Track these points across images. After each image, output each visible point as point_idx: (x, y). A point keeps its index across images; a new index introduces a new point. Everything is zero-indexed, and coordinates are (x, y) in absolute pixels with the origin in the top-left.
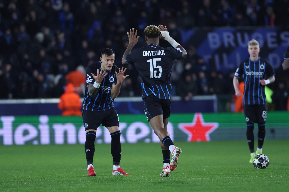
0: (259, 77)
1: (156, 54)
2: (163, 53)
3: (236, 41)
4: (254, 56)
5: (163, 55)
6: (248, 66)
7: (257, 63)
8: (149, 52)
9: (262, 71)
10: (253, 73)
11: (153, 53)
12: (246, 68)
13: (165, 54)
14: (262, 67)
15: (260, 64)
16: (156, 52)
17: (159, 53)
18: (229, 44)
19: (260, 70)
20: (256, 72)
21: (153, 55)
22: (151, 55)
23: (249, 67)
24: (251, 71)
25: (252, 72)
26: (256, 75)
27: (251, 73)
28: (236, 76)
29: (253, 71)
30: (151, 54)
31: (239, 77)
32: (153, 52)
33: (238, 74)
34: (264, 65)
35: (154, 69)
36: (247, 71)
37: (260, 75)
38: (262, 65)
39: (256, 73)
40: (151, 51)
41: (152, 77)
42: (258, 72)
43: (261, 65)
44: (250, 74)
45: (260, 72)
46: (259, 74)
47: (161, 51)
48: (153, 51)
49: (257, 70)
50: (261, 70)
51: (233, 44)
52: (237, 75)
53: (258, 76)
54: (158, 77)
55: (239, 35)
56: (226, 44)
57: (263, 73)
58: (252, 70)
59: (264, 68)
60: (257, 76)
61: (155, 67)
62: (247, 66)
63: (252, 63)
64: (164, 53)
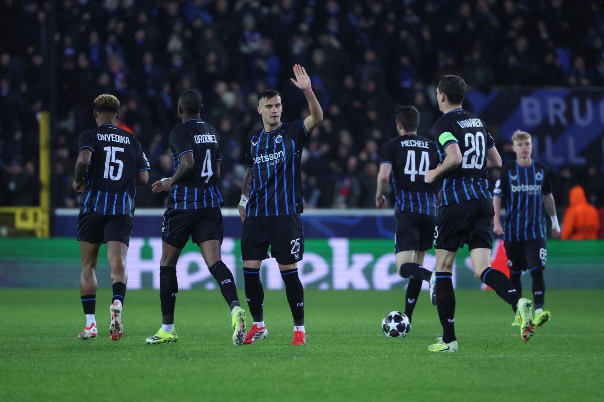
0: (535, 193)
1: (117, 140)
2: (127, 141)
3: (569, 114)
4: (525, 158)
5: (126, 143)
6: (516, 176)
7: (530, 169)
8: (107, 135)
9: (538, 183)
10: (524, 188)
11: (112, 137)
12: (511, 178)
13: (129, 144)
14: (539, 177)
15: (534, 172)
16: (117, 137)
17: (120, 139)
18: (557, 118)
19: (535, 182)
20: (529, 185)
21: (113, 140)
22: (109, 141)
23: (517, 178)
24: (521, 185)
25: (523, 186)
26: (529, 191)
27: (521, 189)
28: (497, 194)
29: (525, 184)
30: (109, 138)
31: (501, 195)
32: (114, 136)
33: (500, 190)
34: (541, 173)
35: (111, 164)
36: (514, 185)
37: (535, 190)
38: (539, 174)
39: (529, 188)
40: (110, 135)
41: (106, 177)
42: (532, 186)
43: (536, 173)
44: (519, 191)
45: (535, 186)
46: (535, 188)
47: (124, 137)
48: (112, 135)
49: (531, 182)
50: (537, 181)
51: (563, 120)
52: (498, 191)
53: (533, 193)
54: (114, 178)
55: (576, 103)
56: (552, 121)
57: (540, 186)
58: (523, 182)
59: (542, 178)
60: (531, 191)
61: (113, 160)
62: (514, 176)
63: (522, 169)
64: (129, 141)
